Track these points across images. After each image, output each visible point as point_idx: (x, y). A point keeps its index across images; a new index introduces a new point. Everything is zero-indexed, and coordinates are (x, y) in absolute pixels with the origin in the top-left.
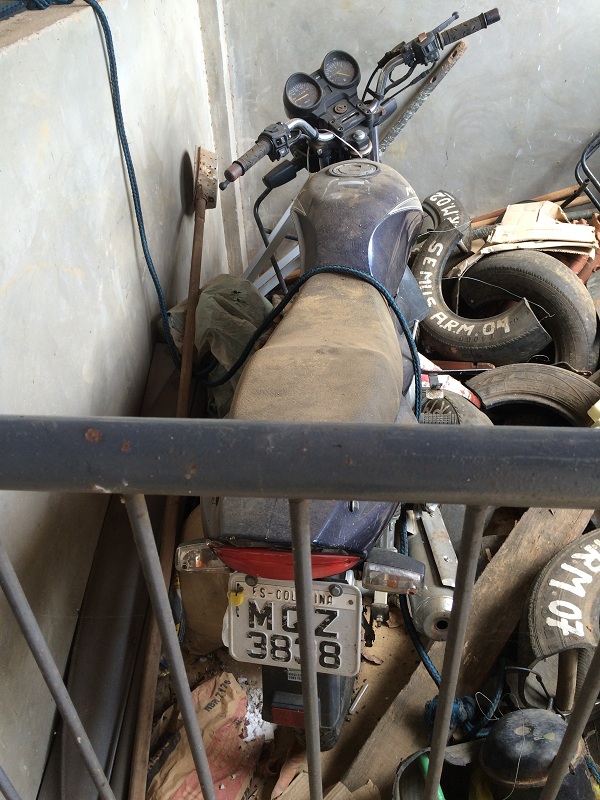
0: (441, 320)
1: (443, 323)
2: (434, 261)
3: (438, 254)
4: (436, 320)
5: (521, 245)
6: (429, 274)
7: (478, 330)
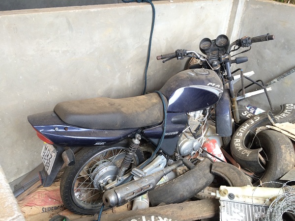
0: (237, 141)
1: (236, 143)
2: (253, 122)
3: (256, 120)
4: (236, 141)
5: (282, 131)
6: (248, 125)
7: (241, 151)
